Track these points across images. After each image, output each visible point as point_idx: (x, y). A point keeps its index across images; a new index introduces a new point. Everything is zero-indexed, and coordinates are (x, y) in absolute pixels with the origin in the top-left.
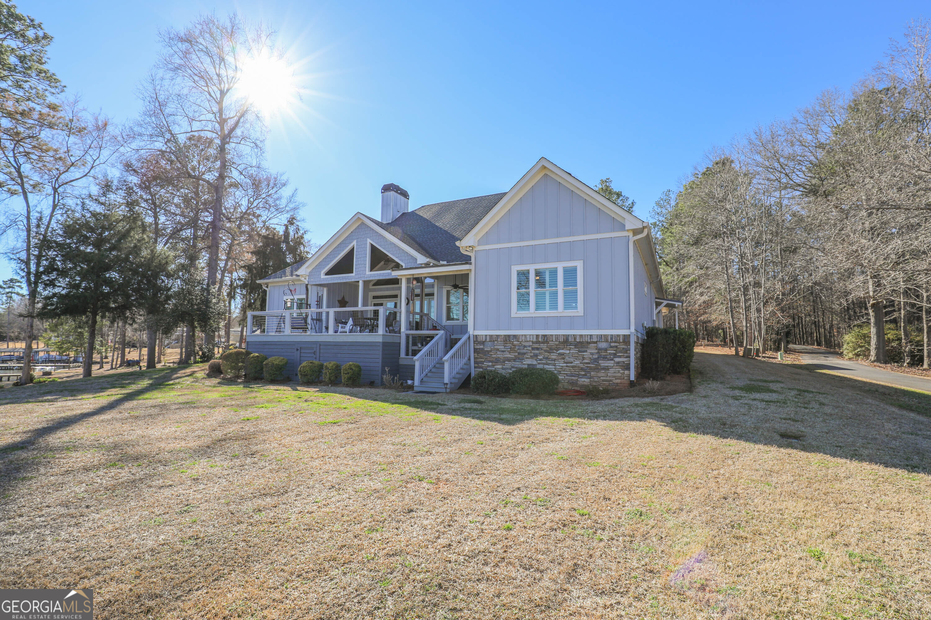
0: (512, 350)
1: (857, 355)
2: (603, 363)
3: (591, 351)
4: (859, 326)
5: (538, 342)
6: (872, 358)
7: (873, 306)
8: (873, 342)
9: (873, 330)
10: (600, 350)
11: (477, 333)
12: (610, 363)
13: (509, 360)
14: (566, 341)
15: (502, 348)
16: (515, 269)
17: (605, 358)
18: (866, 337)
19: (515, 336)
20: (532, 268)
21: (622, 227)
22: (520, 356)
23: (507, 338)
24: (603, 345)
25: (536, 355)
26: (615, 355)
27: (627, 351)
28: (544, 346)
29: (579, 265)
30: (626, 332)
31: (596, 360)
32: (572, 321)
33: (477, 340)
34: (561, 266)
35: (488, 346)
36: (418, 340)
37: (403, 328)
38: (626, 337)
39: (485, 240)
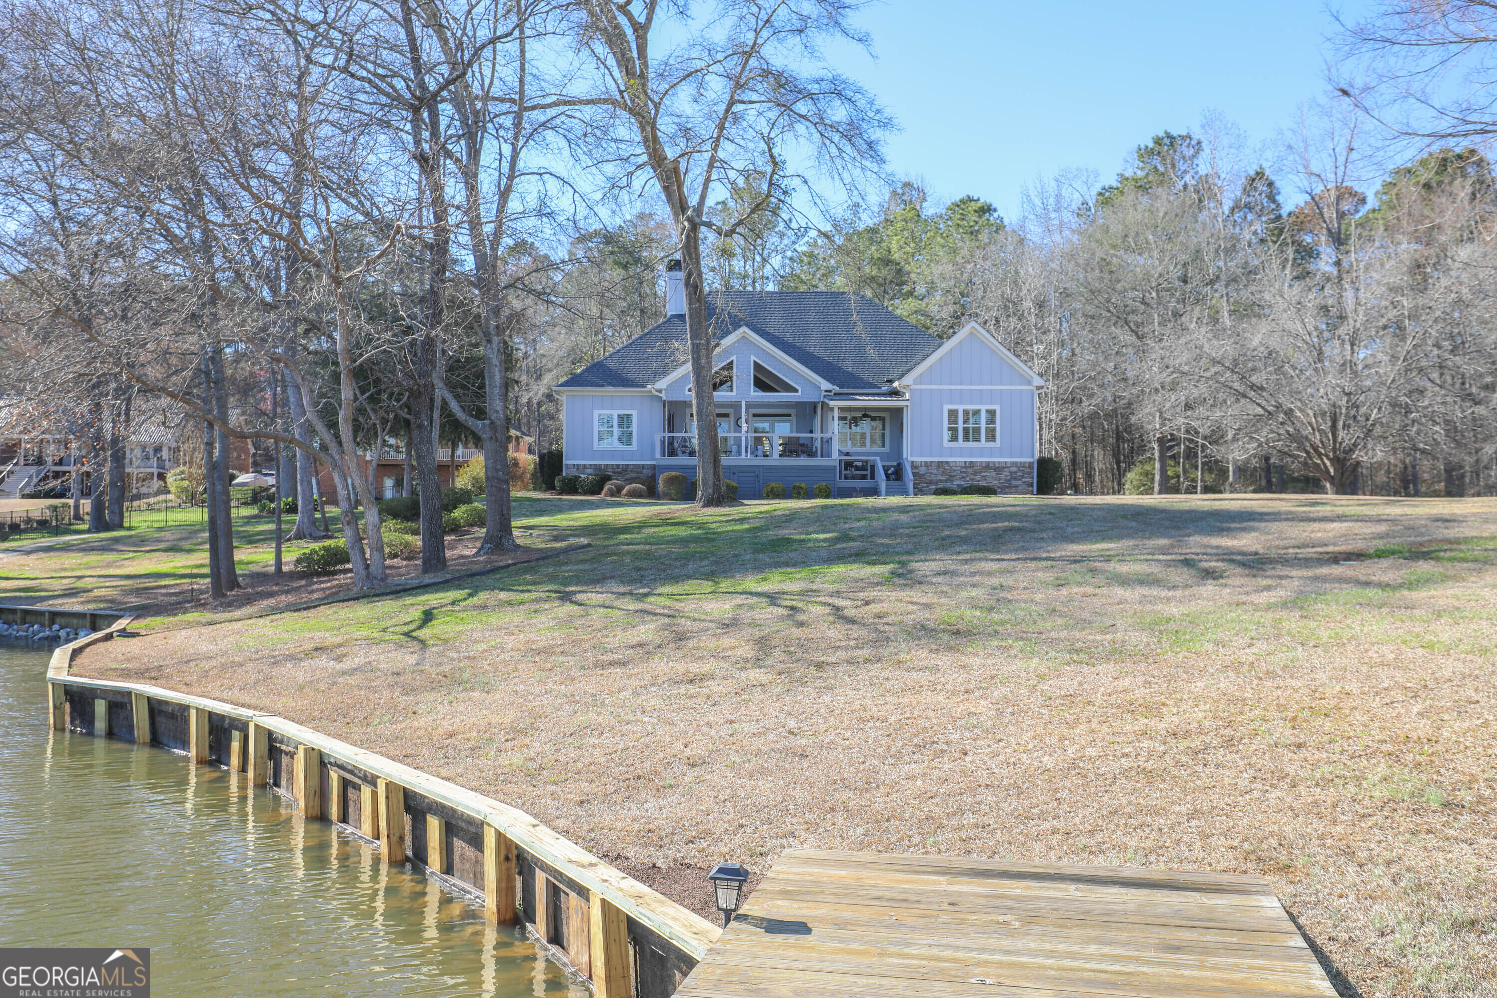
2: (1014, 482)
3: (1006, 472)
5: (965, 467)
7: (1159, 440)
8: (1157, 477)
9: (1157, 465)
10: (1012, 473)
11: (913, 459)
12: (1019, 482)
13: (941, 481)
14: (987, 466)
15: (935, 471)
16: (947, 407)
17: (1015, 479)
19: (947, 462)
20: (960, 408)
21: (1030, 383)
22: (951, 478)
23: (940, 464)
24: (1014, 469)
25: (963, 477)
26: (1023, 476)
27: (1031, 473)
28: (970, 470)
29: (997, 408)
30: (1031, 460)
31: (1010, 480)
32: (991, 452)
33: (914, 465)
34: (983, 408)
35: (922, 470)
36: (849, 465)
37: (835, 455)
38: (1031, 464)
39: (919, 380)
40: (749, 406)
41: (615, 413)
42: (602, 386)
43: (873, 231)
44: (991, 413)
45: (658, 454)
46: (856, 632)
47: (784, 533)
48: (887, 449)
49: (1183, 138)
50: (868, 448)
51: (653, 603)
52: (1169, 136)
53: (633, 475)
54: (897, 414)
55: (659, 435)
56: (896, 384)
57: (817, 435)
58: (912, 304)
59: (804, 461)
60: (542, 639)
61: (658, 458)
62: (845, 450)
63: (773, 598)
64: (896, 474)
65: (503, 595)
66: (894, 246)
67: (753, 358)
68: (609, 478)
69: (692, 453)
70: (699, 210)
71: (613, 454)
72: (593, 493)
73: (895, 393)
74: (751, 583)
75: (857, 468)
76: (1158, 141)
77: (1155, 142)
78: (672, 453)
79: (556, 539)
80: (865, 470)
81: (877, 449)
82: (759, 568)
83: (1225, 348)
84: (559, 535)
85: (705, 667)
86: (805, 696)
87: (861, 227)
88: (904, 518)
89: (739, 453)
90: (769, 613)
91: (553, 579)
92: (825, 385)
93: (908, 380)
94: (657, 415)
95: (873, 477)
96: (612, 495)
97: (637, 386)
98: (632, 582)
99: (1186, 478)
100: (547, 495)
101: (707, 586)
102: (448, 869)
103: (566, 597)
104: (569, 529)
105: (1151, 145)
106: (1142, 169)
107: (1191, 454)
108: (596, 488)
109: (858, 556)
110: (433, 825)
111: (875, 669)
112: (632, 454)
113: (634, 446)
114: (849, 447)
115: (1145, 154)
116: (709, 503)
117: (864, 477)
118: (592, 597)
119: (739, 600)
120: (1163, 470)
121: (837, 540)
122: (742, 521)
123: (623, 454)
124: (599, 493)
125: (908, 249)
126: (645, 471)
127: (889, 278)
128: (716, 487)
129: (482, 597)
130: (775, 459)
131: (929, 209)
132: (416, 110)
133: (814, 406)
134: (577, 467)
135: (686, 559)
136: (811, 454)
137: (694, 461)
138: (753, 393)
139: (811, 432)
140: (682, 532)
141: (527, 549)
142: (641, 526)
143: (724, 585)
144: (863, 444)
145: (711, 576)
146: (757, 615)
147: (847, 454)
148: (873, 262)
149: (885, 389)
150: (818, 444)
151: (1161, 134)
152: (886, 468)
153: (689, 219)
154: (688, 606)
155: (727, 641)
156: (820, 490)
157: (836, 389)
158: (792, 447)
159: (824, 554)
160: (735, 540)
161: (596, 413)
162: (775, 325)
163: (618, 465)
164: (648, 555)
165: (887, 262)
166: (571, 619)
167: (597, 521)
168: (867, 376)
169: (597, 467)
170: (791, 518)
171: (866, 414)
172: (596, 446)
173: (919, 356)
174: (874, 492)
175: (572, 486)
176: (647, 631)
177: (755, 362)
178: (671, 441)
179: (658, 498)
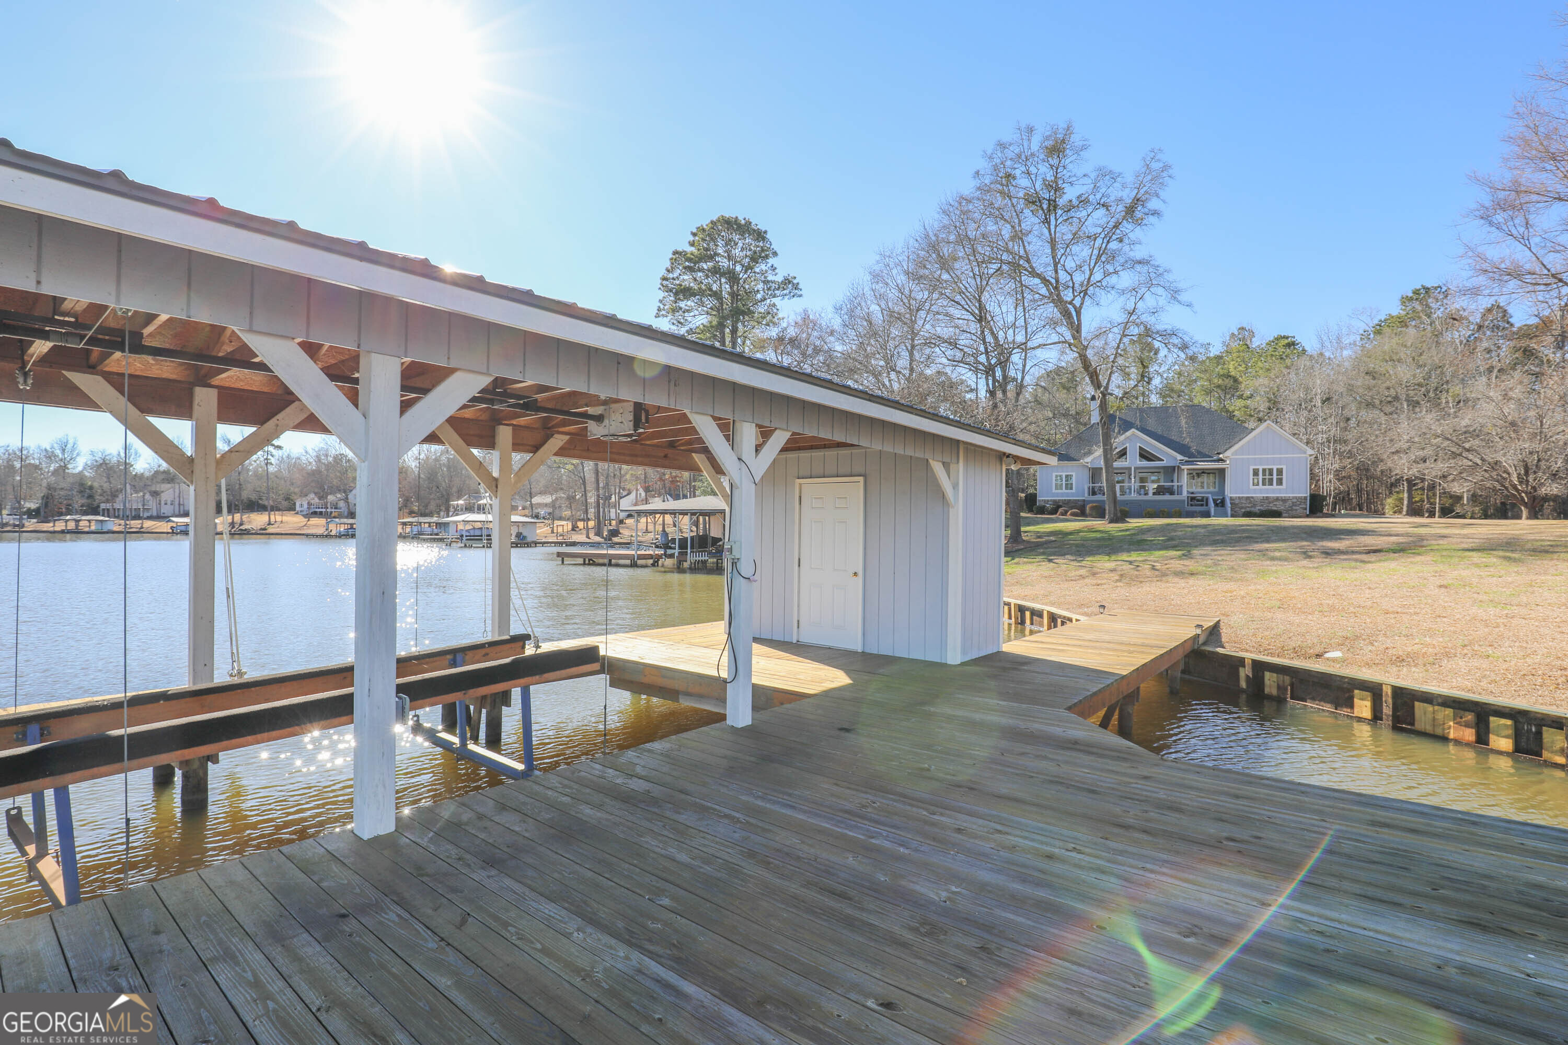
0: (1250, 502)
1: (1395, 512)
2: (1294, 508)
3: (1290, 503)
4: (1398, 492)
5: (1263, 500)
6: (1404, 513)
7: (1407, 479)
8: (1406, 502)
9: (1406, 495)
10: (1293, 503)
11: (1232, 495)
12: (1298, 508)
13: (1248, 508)
14: (1277, 499)
15: (1244, 502)
16: (1252, 468)
17: (1295, 506)
18: (1401, 500)
19: (1251, 497)
20: (1261, 468)
21: (1305, 453)
22: (1254, 506)
23: (1248, 498)
25: (1262, 505)
26: (1300, 505)
27: (1305, 503)
28: (1266, 502)
29: (1284, 467)
30: (1305, 495)
32: (1280, 492)
33: (1231, 499)
34: (1275, 468)
35: (1237, 501)
36: (1193, 499)
37: (1185, 493)
38: (1305, 498)
39: (1236, 453)
40: (1136, 468)
41: (1064, 474)
43: (1219, 358)
44: (1280, 470)
45: (1086, 495)
46: (1157, 573)
47: (1145, 537)
48: (1217, 490)
49: (1436, 288)
50: (1205, 489)
51: (1084, 563)
52: (1424, 287)
53: (1073, 505)
54: (1222, 472)
55: (1086, 485)
56: (1221, 456)
57: (1175, 484)
58: (1240, 403)
59: (1167, 497)
60: (1046, 574)
61: (1086, 496)
62: (1191, 490)
63: (1131, 563)
64: (1221, 504)
65: (1025, 560)
66: (1231, 367)
67: (1138, 445)
68: (1061, 506)
69: (1104, 494)
70: (1107, 388)
71: (1062, 495)
72: (1052, 514)
73: (1222, 460)
74: (1125, 556)
75: (1198, 500)
76: (1416, 292)
77: (1414, 293)
78: (1094, 493)
79: (1039, 537)
80: (1204, 501)
81: (1212, 489)
82: (1129, 551)
83: (1446, 426)
84: (1039, 535)
85: (1103, 582)
86: (1133, 589)
87: (1212, 355)
88: (1202, 531)
89: (1130, 492)
90: (1127, 567)
91: (1043, 554)
92: (1180, 457)
93: (1228, 453)
94: (1086, 475)
95: (1207, 505)
96: (1063, 515)
97: (1076, 461)
98: (1076, 555)
99: (1429, 501)
100: (1029, 515)
101: (1107, 558)
102: (1032, 624)
103: (1050, 561)
104: (1044, 533)
105: (1410, 294)
106: (1404, 310)
107: (1432, 487)
108: (1054, 511)
109: (1174, 547)
110: (1028, 614)
111: (1159, 583)
112: (1073, 495)
113: (1074, 491)
114: (1194, 489)
115: (1405, 300)
116: (1111, 521)
117: (1202, 505)
118: (1060, 560)
119: (1119, 563)
120: (1410, 497)
121: (1168, 540)
122: (1127, 530)
123: (1068, 495)
124: (1056, 513)
125: (1240, 368)
126: (1079, 503)
127: (1229, 386)
128: (1115, 514)
129: (1016, 560)
130: (1150, 496)
131: (1256, 343)
132: (987, 373)
133: (1174, 467)
134: (1045, 501)
135: (1099, 547)
136: (1172, 493)
137: (1105, 498)
138: (1139, 462)
139: (1172, 481)
140: (1098, 535)
141: (1028, 542)
142: (1079, 531)
143: (1113, 557)
144: (1203, 487)
145: (1109, 554)
146: (1124, 567)
147: (1192, 493)
148: (1220, 376)
149: (1215, 458)
150: (1176, 488)
151: (1419, 287)
152: (1215, 501)
153: (1102, 393)
154: (1099, 565)
155: (1112, 575)
156: (1176, 512)
157: (1186, 459)
158: (1160, 491)
159: (1159, 546)
160: (1122, 540)
161: (1054, 474)
162: (1152, 424)
163: (1065, 500)
164: (1083, 545)
165: (1228, 376)
166: (1054, 568)
167: (1057, 529)
168: (1206, 451)
169: (1055, 501)
170: (1150, 529)
171: (1204, 472)
172: (1054, 491)
173: (1236, 439)
174: (1207, 515)
175: (1042, 510)
176: (1083, 572)
177: (1140, 446)
178: (1093, 488)
179: (1086, 516)
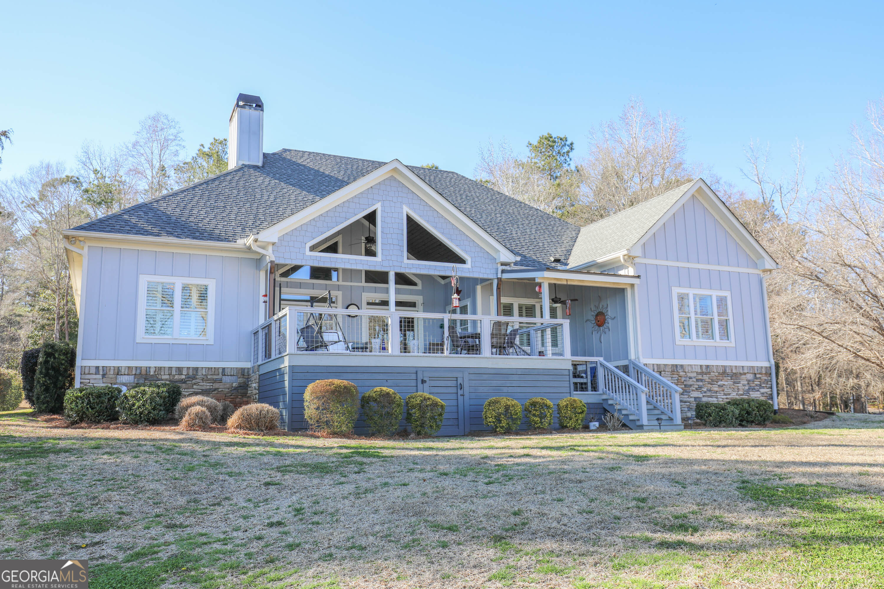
2: (753, 394)
5: (702, 373)
10: (749, 381)
12: (758, 394)
14: (724, 372)
16: (676, 291)
19: (682, 366)
20: (691, 293)
21: (755, 265)
22: (687, 389)
23: (674, 368)
24: (751, 376)
26: (760, 386)
27: (768, 382)
28: (706, 377)
29: (728, 295)
30: (766, 364)
31: (747, 391)
34: (714, 294)
38: (767, 369)
41: (178, 283)
42: (158, 235)
44: (722, 301)
53: (207, 386)
67: (405, 210)
71: (171, 349)
92: (505, 255)
96: (205, 427)
97: (219, 239)
113: (210, 337)
126: (227, 379)
134: (104, 372)
138: (406, 261)
161: (144, 280)
163: (179, 370)
169: (142, 373)
172: (141, 336)
177: (409, 220)
